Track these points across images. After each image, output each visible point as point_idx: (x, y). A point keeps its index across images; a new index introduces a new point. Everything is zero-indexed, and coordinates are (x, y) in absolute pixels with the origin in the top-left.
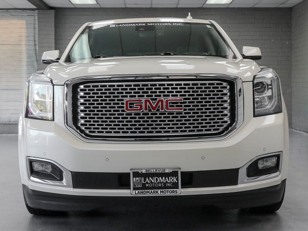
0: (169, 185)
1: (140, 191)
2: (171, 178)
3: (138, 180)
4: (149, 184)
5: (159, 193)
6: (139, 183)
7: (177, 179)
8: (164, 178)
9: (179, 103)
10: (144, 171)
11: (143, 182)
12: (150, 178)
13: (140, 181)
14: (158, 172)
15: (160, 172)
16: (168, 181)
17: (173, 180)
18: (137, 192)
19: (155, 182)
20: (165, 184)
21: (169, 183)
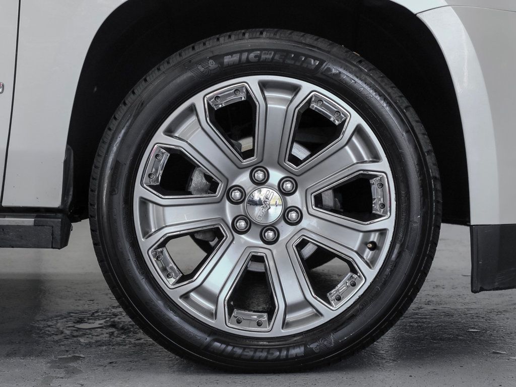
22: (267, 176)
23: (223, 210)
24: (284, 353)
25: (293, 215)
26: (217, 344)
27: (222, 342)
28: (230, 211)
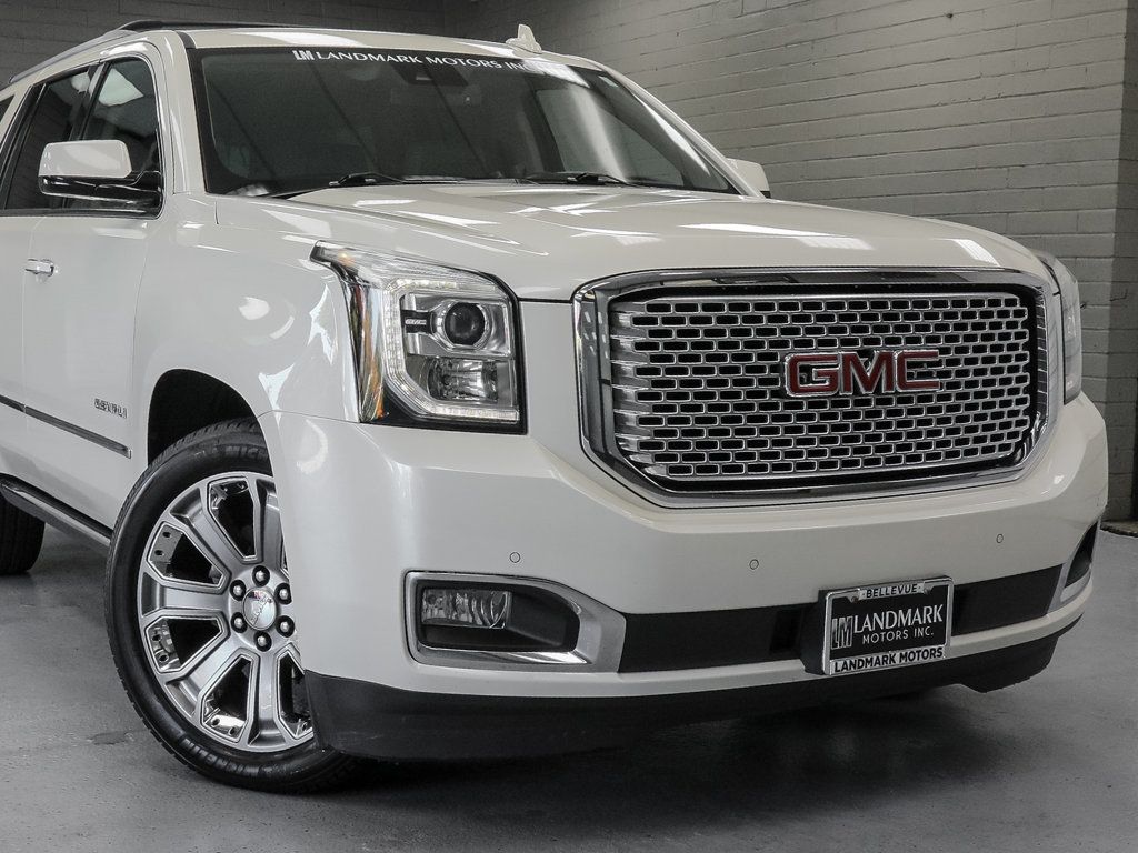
0: (920, 632)
1: (848, 662)
2: (928, 611)
3: (843, 626)
4: (871, 633)
5: (898, 659)
6: (845, 634)
7: (943, 613)
8: (910, 610)
9: (925, 365)
10: (862, 595)
11: (856, 631)
12: (875, 615)
13: (849, 627)
14: (897, 593)
15: (903, 592)
16: (919, 619)
17: (932, 616)
18: (840, 663)
19: (887, 627)
20: (911, 630)
21: (921, 626)
22: (267, 578)
23: (225, 603)
24: (241, 769)
25: (285, 625)
26: (187, 741)
27: (192, 741)
28: (231, 606)
